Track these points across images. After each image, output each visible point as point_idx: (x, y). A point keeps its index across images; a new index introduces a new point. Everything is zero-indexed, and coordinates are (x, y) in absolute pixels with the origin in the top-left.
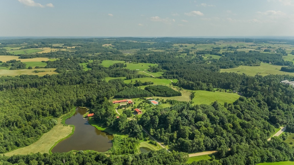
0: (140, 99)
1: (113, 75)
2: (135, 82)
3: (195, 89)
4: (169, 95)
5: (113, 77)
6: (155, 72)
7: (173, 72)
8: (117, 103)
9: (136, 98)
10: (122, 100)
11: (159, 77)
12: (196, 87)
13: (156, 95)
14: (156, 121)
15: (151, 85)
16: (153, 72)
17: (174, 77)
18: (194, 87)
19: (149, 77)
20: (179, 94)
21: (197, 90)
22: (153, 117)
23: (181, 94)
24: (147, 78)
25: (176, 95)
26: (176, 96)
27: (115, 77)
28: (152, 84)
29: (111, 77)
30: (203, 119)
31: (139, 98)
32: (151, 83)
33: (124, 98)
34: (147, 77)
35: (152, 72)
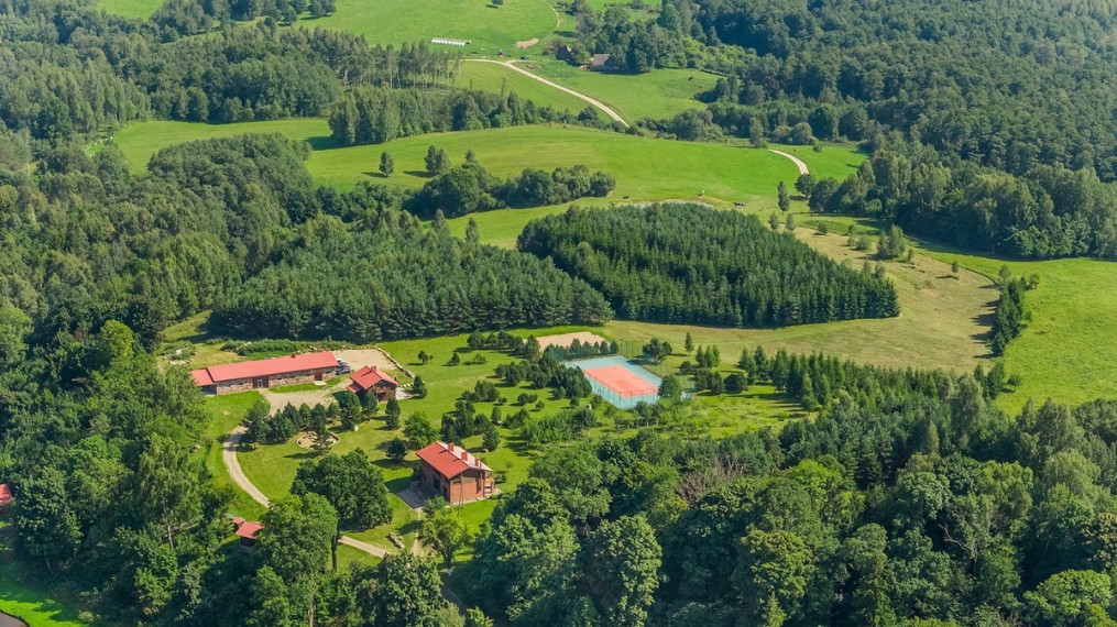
0: (473, 345)
1: (194, 102)
2: (422, 167)
3: (1029, 245)
4: (770, 304)
5: (193, 117)
6: (631, 67)
7: (813, 70)
8: (240, 381)
9: (430, 334)
10: (292, 351)
11: (669, 116)
12: (1040, 223)
13: (634, 305)
14: (632, 574)
15: (584, 204)
16: (611, 68)
17: (829, 123)
18: (1024, 225)
19: (564, 119)
20: (871, 294)
21: (1047, 257)
22: (605, 526)
23: (892, 297)
24: (539, 129)
25: (840, 303)
26: (841, 317)
27: (217, 116)
28: (599, 188)
29: (174, 115)
30: (1101, 545)
31: (462, 340)
32: (585, 178)
33: (310, 334)
34: (546, 116)
35: (591, 68)
